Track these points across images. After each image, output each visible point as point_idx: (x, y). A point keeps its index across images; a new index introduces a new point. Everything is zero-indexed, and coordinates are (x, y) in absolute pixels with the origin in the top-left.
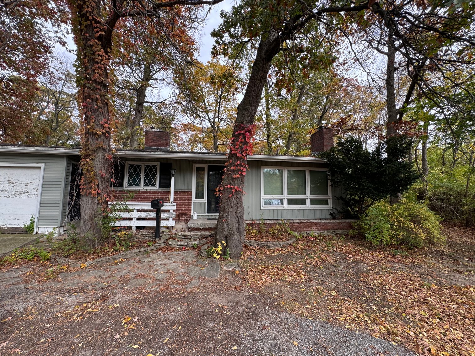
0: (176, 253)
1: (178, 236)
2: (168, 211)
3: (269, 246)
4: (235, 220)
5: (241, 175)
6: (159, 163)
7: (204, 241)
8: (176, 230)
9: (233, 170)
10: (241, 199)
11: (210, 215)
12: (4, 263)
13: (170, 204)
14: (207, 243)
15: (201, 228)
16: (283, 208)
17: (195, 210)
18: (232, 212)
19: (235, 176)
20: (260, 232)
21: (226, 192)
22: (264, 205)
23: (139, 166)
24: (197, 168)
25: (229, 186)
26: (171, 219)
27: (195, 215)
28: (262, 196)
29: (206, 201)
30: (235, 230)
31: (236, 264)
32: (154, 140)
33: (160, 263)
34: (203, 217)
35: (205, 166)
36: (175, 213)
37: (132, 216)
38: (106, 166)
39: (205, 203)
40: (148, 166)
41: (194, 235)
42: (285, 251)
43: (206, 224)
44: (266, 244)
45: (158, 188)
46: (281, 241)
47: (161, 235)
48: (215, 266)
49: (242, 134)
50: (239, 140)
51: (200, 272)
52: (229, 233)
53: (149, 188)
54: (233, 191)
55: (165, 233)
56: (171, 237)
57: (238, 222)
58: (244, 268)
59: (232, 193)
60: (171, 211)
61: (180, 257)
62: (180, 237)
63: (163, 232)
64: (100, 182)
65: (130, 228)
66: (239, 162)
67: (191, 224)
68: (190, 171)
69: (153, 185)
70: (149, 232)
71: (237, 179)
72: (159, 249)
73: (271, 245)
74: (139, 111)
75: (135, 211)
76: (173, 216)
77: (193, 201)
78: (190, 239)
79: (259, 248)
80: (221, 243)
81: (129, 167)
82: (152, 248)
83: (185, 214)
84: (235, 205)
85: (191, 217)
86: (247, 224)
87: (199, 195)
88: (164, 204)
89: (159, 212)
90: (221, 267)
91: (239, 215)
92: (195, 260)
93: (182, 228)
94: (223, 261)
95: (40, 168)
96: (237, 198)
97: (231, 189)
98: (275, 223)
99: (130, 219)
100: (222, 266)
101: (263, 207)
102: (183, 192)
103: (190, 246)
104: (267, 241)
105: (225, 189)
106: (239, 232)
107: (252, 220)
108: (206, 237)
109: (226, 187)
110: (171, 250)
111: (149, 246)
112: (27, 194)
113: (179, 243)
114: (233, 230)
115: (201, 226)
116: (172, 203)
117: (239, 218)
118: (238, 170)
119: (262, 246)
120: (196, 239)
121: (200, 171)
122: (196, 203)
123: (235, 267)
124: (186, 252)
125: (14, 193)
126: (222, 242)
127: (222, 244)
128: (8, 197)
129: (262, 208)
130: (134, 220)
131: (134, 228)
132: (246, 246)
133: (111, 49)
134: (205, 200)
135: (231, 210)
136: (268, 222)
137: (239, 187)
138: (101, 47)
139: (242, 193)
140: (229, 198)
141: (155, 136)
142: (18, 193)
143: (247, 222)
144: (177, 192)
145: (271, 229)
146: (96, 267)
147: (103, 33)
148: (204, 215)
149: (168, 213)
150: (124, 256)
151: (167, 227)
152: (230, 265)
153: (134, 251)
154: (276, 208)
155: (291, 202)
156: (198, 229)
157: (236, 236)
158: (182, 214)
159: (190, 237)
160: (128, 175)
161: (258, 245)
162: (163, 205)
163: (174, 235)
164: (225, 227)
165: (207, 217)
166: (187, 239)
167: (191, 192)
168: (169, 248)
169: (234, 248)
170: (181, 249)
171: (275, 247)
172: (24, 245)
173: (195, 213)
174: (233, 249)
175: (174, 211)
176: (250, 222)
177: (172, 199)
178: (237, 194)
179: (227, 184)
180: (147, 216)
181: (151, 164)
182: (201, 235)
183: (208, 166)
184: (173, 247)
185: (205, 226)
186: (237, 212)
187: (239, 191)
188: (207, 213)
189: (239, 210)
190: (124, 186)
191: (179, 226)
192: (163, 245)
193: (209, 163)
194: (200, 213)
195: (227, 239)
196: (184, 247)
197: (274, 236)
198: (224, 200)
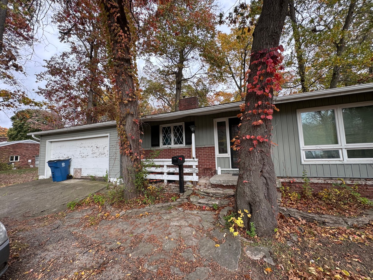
0: (195, 212)
1: (200, 192)
2: (191, 167)
3: (324, 223)
4: (260, 182)
5: (265, 120)
6: (184, 123)
7: (225, 202)
8: (200, 186)
9: (253, 115)
10: (269, 153)
11: (235, 171)
12: (82, 204)
13: (192, 160)
14: (229, 205)
15: (225, 185)
16: (340, 163)
17: (219, 165)
18: (256, 170)
19: (255, 123)
20: (303, 195)
21: (246, 144)
22: (307, 158)
23: (169, 128)
24: (218, 123)
25: (248, 137)
26: (194, 174)
27: (219, 170)
28: (301, 146)
29: (230, 156)
30: (262, 196)
31: (266, 249)
32: (185, 106)
33: (175, 224)
34: (228, 173)
35: (226, 120)
36: (197, 169)
37: (163, 171)
38: (134, 129)
39: (229, 158)
40: (175, 127)
41: (216, 193)
42: (360, 236)
43: (229, 181)
44: (316, 217)
45: (184, 146)
46: (347, 215)
47: (185, 190)
48: (235, 246)
49: (261, 63)
50: (258, 73)
51: (213, 251)
52: (254, 199)
53: (178, 146)
54: (255, 142)
55: (189, 188)
56: (194, 193)
57: (267, 184)
58: (281, 262)
59: (253, 146)
60: (194, 167)
61: (198, 219)
62: (202, 193)
63: (187, 187)
64: (131, 143)
65: (162, 181)
66: (260, 103)
67: (214, 180)
68: (211, 127)
69: (181, 143)
70: (175, 186)
71: (259, 126)
72: (181, 205)
73: (327, 220)
74: (178, 88)
75: (165, 167)
76: (196, 171)
77: (216, 156)
78: (212, 197)
79: (304, 222)
80: (243, 211)
81: (163, 130)
82: (175, 203)
83: (210, 169)
84: (260, 161)
85: (216, 172)
86: (282, 182)
87: (223, 150)
88: (186, 160)
89: (181, 168)
90: (242, 251)
91: (266, 175)
92: (212, 227)
93: (206, 184)
94: (247, 238)
95: (107, 136)
96: (262, 152)
97: (251, 140)
98: (328, 184)
99: (162, 173)
100: (244, 249)
101: (304, 160)
102: (206, 147)
103: (211, 206)
104: (318, 213)
105: (242, 141)
106: (269, 197)
107: (290, 178)
108: (229, 197)
109: (244, 138)
110: (191, 208)
111: (173, 201)
112: (104, 155)
113: (200, 201)
114: (259, 197)
115: (224, 183)
116: (194, 158)
117: (268, 179)
118: (259, 114)
119: (310, 220)
120: (218, 198)
121: (221, 126)
122: (219, 158)
123: (265, 257)
124: (205, 212)
125: (99, 154)
126: (245, 210)
127: (245, 214)
128: (96, 157)
129: (303, 162)
130: (165, 174)
131: (165, 181)
132: (282, 217)
133: (128, 28)
134: (228, 155)
135: (254, 168)
136: (316, 181)
137: (263, 137)
138: (120, 28)
139: (269, 145)
140: (250, 152)
141: (186, 103)
142: (101, 154)
143: (282, 180)
144: (198, 148)
145: (322, 193)
146: (126, 218)
147: (119, 15)
148: (229, 171)
149: (192, 169)
150: (149, 210)
151: (192, 182)
152: (256, 249)
153: (157, 206)
154: (327, 163)
155: (352, 154)
156: (221, 186)
157: (264, 205)
158: (207, 169)
159: (211, 195)
160: (162, 136)
161: (303, 218)
162: (184, 161)
163: (196, 191)
164: (247, 190)
165: (232, 172)
166: (209, 196)
167: (214, 147)
168: (190, 206)
169: (262, 221)
170: (201, 209)
171: (337, 226)
172: (99, 190)
173: (219, 168)
174: (260, 223)
175: (197, 166)
176: (287, 180)
177: (194, 155)
178: (261, 147)
179: (244, 135)
180: (174, 171)
181: (178, 124)
182: (223, 194)
183: (229, 119)
184: (194, 205)
185: (228, 183)
186: (264, 170)
187: (263, 142)
188: (232, 168)
189: (267, 168)
190: (160, 146)
191: (203, 181)
192: (186, 201)
193: (230, 116)
194: (225, 168)
195: (251, 206)
196: (204, 206)
197: (331, 206)
198: (243, 155)
